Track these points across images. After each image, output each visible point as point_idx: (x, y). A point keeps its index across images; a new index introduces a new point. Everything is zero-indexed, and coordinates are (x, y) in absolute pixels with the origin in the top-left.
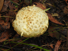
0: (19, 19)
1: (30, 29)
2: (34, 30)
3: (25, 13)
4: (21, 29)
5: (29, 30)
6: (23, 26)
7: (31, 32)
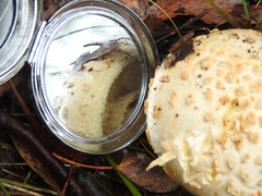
0: (200, 81)
1: (210, 170)
2: (229, 185)
3: (245, 78)
4: (171, 137)
5: (203, 167)
6: (189, 132)
7: (205, 182)
